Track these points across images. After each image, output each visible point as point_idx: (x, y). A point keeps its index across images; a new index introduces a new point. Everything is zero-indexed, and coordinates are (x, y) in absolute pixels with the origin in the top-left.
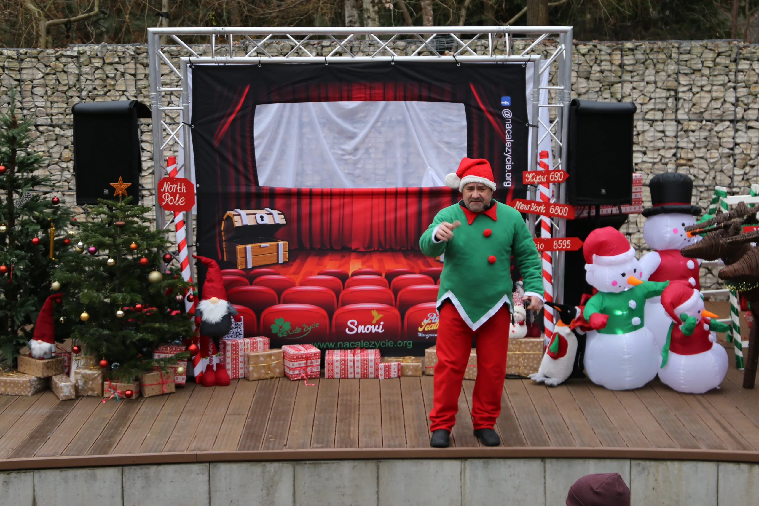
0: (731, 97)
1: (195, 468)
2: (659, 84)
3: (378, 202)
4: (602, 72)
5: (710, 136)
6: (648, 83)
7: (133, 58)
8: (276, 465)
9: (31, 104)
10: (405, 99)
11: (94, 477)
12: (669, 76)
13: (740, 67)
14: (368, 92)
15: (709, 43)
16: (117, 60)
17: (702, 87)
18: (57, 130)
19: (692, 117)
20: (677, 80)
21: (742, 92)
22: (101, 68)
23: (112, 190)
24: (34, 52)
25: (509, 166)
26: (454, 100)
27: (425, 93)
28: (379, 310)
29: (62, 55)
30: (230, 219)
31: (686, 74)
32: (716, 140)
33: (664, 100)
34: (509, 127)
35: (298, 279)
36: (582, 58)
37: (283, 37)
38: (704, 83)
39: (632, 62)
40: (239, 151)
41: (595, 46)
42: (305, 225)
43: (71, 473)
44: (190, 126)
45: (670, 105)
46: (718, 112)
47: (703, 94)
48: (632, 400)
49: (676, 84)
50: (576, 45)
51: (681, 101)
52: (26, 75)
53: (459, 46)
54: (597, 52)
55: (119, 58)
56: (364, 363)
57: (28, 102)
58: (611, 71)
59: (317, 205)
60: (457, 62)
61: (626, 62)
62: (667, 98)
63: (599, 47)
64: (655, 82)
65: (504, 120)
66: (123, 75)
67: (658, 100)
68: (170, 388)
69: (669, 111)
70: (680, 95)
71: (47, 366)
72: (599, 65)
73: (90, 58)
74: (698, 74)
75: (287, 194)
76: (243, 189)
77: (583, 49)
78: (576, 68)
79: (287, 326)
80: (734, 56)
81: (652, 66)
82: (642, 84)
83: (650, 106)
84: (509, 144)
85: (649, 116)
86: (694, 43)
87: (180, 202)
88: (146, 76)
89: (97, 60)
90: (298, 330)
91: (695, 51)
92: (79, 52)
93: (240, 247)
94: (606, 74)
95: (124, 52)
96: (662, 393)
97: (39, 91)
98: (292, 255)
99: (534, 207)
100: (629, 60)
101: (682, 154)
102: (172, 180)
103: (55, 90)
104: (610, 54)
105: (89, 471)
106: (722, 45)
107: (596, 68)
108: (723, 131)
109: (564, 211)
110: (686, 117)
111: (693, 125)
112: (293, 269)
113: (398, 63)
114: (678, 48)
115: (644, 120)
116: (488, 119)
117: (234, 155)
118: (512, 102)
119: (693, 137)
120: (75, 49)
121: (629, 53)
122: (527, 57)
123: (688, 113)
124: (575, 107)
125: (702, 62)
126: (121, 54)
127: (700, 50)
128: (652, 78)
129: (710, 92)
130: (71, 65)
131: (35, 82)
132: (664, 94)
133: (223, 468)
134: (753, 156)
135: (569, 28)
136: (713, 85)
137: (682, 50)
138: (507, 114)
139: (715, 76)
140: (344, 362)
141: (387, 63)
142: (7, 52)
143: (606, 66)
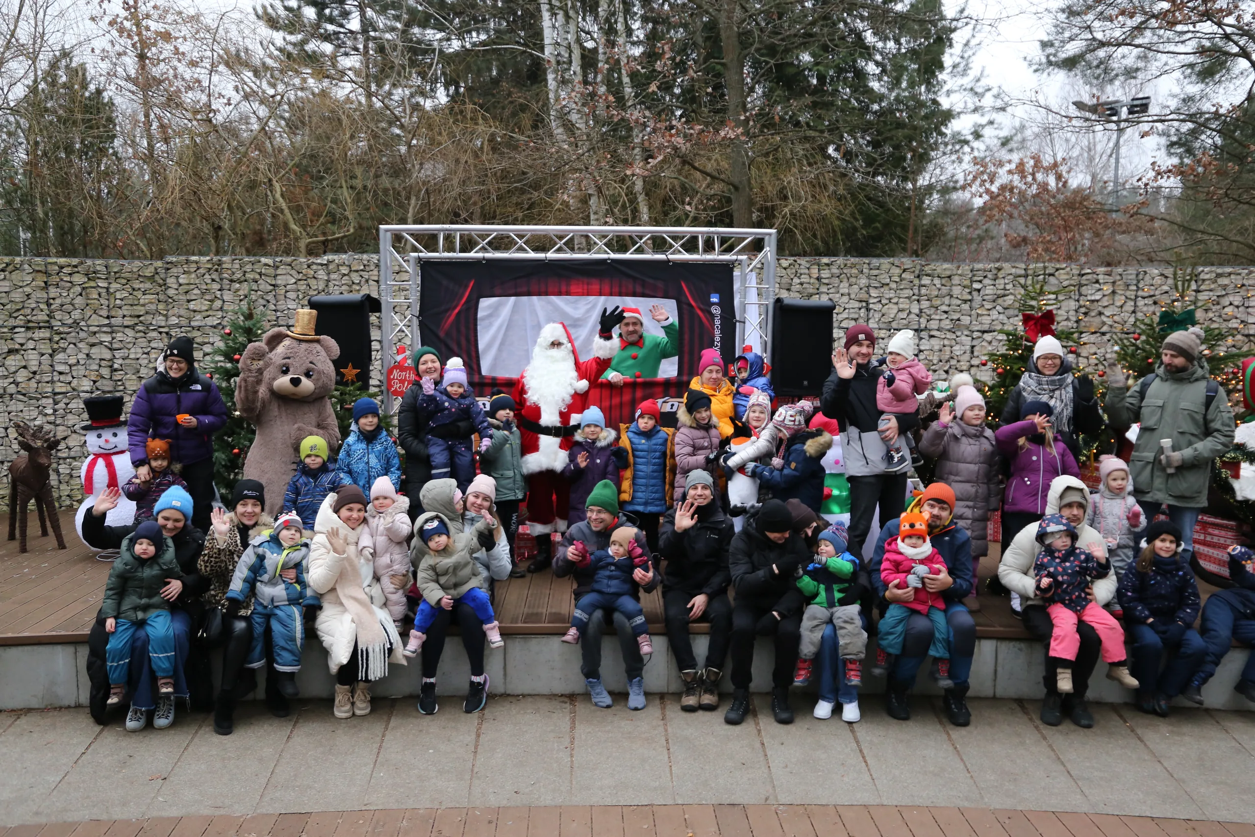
0: (915, 309)
2: (853, 296)
4: (802, 284)
6: (842, 295)
7: (377, 266)
9: (284, 307)
12: (861, 289)
13: (923, 282)
14: (586, 287)
15: (896, 261)
16: (362, 267)
17: (890, 299)
19: (882, 326)
20: (868, 293)
21: (925, 304)
22: (347, 275)
23: (343, 375)
24: (289, 259)
26: (666, 296)
27: (639, 289)
29: (313, 263)
31: (876, 288)
33: (857, 310)
34: (717, 322)
36: (784, 271)
38: (891, 295)
39: (828, 276)
40: (463, 342)
41: (795, 261)
44: (418, 318)
45: (862, 315)
47: (891, 305)
49: (867, 296)
50: (778, 260)
51: (872, 311)
52: (280, 281)
53: (671, 246)
54: (797, 266)
55: (364, 266)
57: (281, 305)
58: (809, 283)
60: (669, 261)
61: (823, 276)
62: (860, 309)
63: (798, 262)
64: (849, 294)
65: (713, 316)
66: (367, 281)
67: (852, 311)
70: (871, 306)
72: (799, 278)
73: (338, 266)
74: (886, 288)
77: (785, 263)
78: (778, 280)
80: (917, 272)
81: (846, 280)
82: (838, 295)
83: (845, 315)
84: (718, 338)
86: (882, 260)
89: (345, 268)
91: (883, 267)
92: (328, 261)
94: (805, 286)
97: (292, 295)
102: (400, 367)
104: (808, 269)
106: (907, 262)
107: (796, 280)
110: (876, 326)
113: (613, 261)
114: (869, 264)
115: (840, 328)
116: (698, 315)
117: (459, 345)
118: (720, 299)
120: (324, 259)
121: (826, 267)
122: (735, 257)
123: (878, 323)
124: (779, 304)
125: (890, 277)
126: (366, 262)
127: (888, 266)
128: (846, 291)
129: (897, 303)
130: (321, 272)
131: (289, 287)
132: (857, 305)
134: (935, 362)
135: (773, 231)
136: (899, 298)
137: (872, 266)
138: (716, 310)
139: (901, 289)
141: (604, 261)
142: (264, 260)
143: (805, 279)
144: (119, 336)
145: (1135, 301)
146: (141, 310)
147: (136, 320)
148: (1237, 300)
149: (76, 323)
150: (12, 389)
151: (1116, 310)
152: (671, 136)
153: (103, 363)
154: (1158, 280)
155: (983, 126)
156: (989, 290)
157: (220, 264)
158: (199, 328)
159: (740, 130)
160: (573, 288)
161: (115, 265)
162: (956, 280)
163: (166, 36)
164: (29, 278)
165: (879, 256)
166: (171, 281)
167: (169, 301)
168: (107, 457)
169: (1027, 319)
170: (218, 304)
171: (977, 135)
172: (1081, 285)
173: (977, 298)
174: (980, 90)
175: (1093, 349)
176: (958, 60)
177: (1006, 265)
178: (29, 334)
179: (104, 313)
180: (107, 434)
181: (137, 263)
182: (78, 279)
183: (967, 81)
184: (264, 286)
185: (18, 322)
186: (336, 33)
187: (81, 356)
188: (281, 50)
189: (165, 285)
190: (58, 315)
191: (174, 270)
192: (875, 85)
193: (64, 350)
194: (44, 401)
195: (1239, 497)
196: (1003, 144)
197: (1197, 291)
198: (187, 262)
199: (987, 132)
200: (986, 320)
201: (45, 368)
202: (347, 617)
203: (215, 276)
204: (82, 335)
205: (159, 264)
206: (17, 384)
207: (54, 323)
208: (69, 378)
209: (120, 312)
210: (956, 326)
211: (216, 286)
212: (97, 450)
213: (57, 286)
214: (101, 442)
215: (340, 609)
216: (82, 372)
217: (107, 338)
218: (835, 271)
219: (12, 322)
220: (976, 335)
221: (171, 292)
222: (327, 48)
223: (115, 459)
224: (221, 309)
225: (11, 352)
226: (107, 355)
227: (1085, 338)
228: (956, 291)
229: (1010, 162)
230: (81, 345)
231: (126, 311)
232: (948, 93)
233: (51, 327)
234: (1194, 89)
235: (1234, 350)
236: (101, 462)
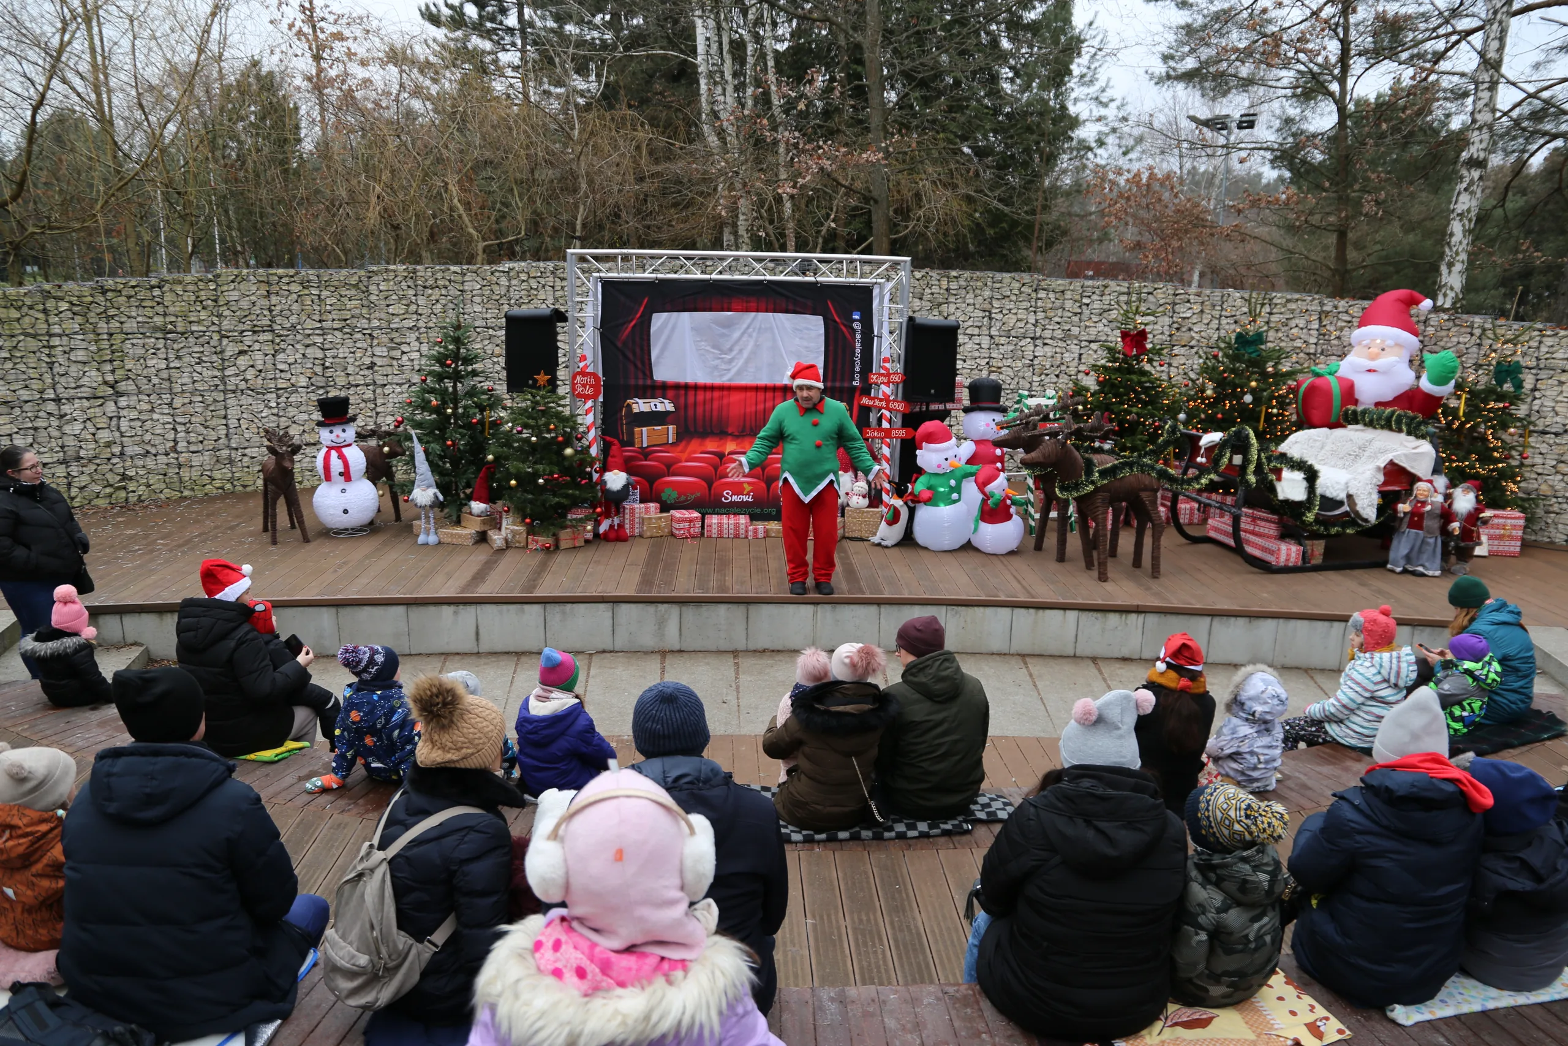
0: (1032, 319)
1: (602, 606)
2: (977, 306)
3: (751, 395)
4: (932, 294)
5: (1016, 349)
6: (968, 305)
7: (552, 273)
8: (666, 606)
9: (471, 310)
10: (773, 311)
11: (523, 611)
12: (985, 300)
13: (1039, 296)
14: (742, 305)
15: (1017, 276)
16: (539, 274)
17: (1010, 310)
18: (491, 331)
19: (1002, 333)
20: (991, 304)
21: (1041, 315)
22: (526, 281)
23: (535, 381)
24: (474, 268)
25: (857, 369)
26: (814, 313)
27: (791, 307)
28: (749, 483)
29: (496, 270)
30: (629, 406)
31: (998, 299)
32: (1020, 353)
33: (980, 319)
34: (858, 336)
35: (684, 456)
36: (917, 282)
37: (676, 258)
38: (1011, 307)
39: (956, 287)
40: (638, 350)
41: (928, 273)
42: (690, 412)
43: (505, 607)
44: (598, 329)
45: (985, 323)
46: (1022, 330)
47: (1011, 316)
48: (949, 558)
49: (990, 306)
50: (912, 272)
51: (994, 320)
52: (467, 287)
53: (819, 270)
54: (929, 278)
55: (541, 273)
56: (737, 526)
57: (468, 308)
58: (939, 294)
59: (701, 396)
60: (817, 282)
61: (952, 287)
62: (983, 318)
63: (930, 274)
64: (974, 305)
65: (854, 331)
66: (544, 287)
67: (976, 319)
68: (580, 542)
69: (984, 328)
70: (993, 315)
71: (484, 522)
72: (930, 288)
73: (518, 273)
74: (1007, 300)
75: (677, 387)
76: (641, 382)
77: (918, 275)
78: (912, 290)
79: (675, 495)
80: (1034, 286)
81: (971, 291)
82: (964, 305)
83: (970, 323)
84: (858, 351)
85: (969, 331)
86: (1005, 275)
87: (589, 391)
88: (563, 288)
89: (524, 275)
90: (683, 498)
91: (1005, 281)
92: (510, 269)
93: (637, 429)
94: (935, 296)
95: (545, 269)
96: (972, 553)
97: (477, 299)
98: (680, 436)
99: (877, 403)
100: (954, 285)
101: (994, 363)
102: (583, 373)
103: (489, 299)
104: (939, 280)
105: (518, 606)
106: (1026, 277)
107: (928, 291)
108: (1025, 346)
109: (901, 406)
110: (997, 333)
111: (1003, 340)
112: (679, 448)
113: (769, 282)
114: (992, 278)
115: (965, 334)
116: (841, 329)
117: (634, 354)
118: (861, 316)
119: (1002, 349)
120: (507, 266)
121: (954, 280)
122: (874, 280)
123: (999, 330)
124: (911, 322)
125: (1011, 290)
126: (542, 270)
127: (1009, 280)
128: (972, 301)
129: (1016, 314)
130: (503, 279)
131: (475, 292)
132: (981, 314)
133: (624, 607)
135: (909, 259)
136: (1018, 309)
137: (995, 280)
138: (857, 326)
139: (1020, 301)
140: (720, 525)
141: (761, 282)
142: (453, 268)
143: (935, 289)
144: (329, 337)
145: (1219, 319)
146: (348, 315)
147: (343, 323)
148: (1302, 323)
149: (293, 326)
150: (243, 385)
151: (1203, 327)
152: (819, 158)
153: (317, 362)
154: (1239, 302)
155: (1107, 135)
156: (1097, 305)
157: (415, 272)
158: (397, 330)
159: (881, 155)
160: (733, 305)
161: (325, 274)
162: (1068, 295)
163: (339, 37)
164: (254, 288)
165: (1001, 270)
166: (373, 288)
167: (371, 306)
168: (338, 449)
169: (1125, 335)
170: (413, 308)
171: (1101, 143)
172: (1175, 304)
173: (1086, 312)
174: (1104, 100)
175: (1183, 360)
176: (1085, 71)
177: (1112, 283)
178: (255, 337)
179: (317, 317)
180: (338, 430)
181: (344, 272)
182: (295, 288)
183: (1092, 90)
184: (454, 292)
185: (246, 327)
186: (495, 29)
187: (298, 356)
188: (443, 46)
189: (367, 291)
190: (278, 320)
191: (375, 279)
192: (1007, 87)
193: (284, 350)
194: (269, 396)
195: (1281, 497)
196: (1125, 154)
197: (1271, 314)
198: (387, 270)
199: (1111, 140)
200: (1093, 331)
201: (269, 366)
203: (410, 283)
204: (299, 337)
205: (362, 273)
206: (246, 381)
207: (276, 327)
208: (288, 376)
209: (330, 317)
210: (1067, 336)
211: (411, 292)
212: (329, 443)
213: (277, 294)
214: (333, 437)
216: (299, 370)
217: (319, 340)
218: (963, 283)
219: (241, 327)
220: (1083, 344)
221: (373, 298)
222: (487, 45)
223: (345, 451)
224: (416, 312)
225: (241, 353)
226: (320, 354)
227: (1176, 350)
228: (1068, 304)
229: (1129, 171)
230: (298, 346)
231: (335, 315)
232: (1076, 100)
233: (273, 331)
234: (1293, 112)
235: (1298, 367)
236: (334, 454)
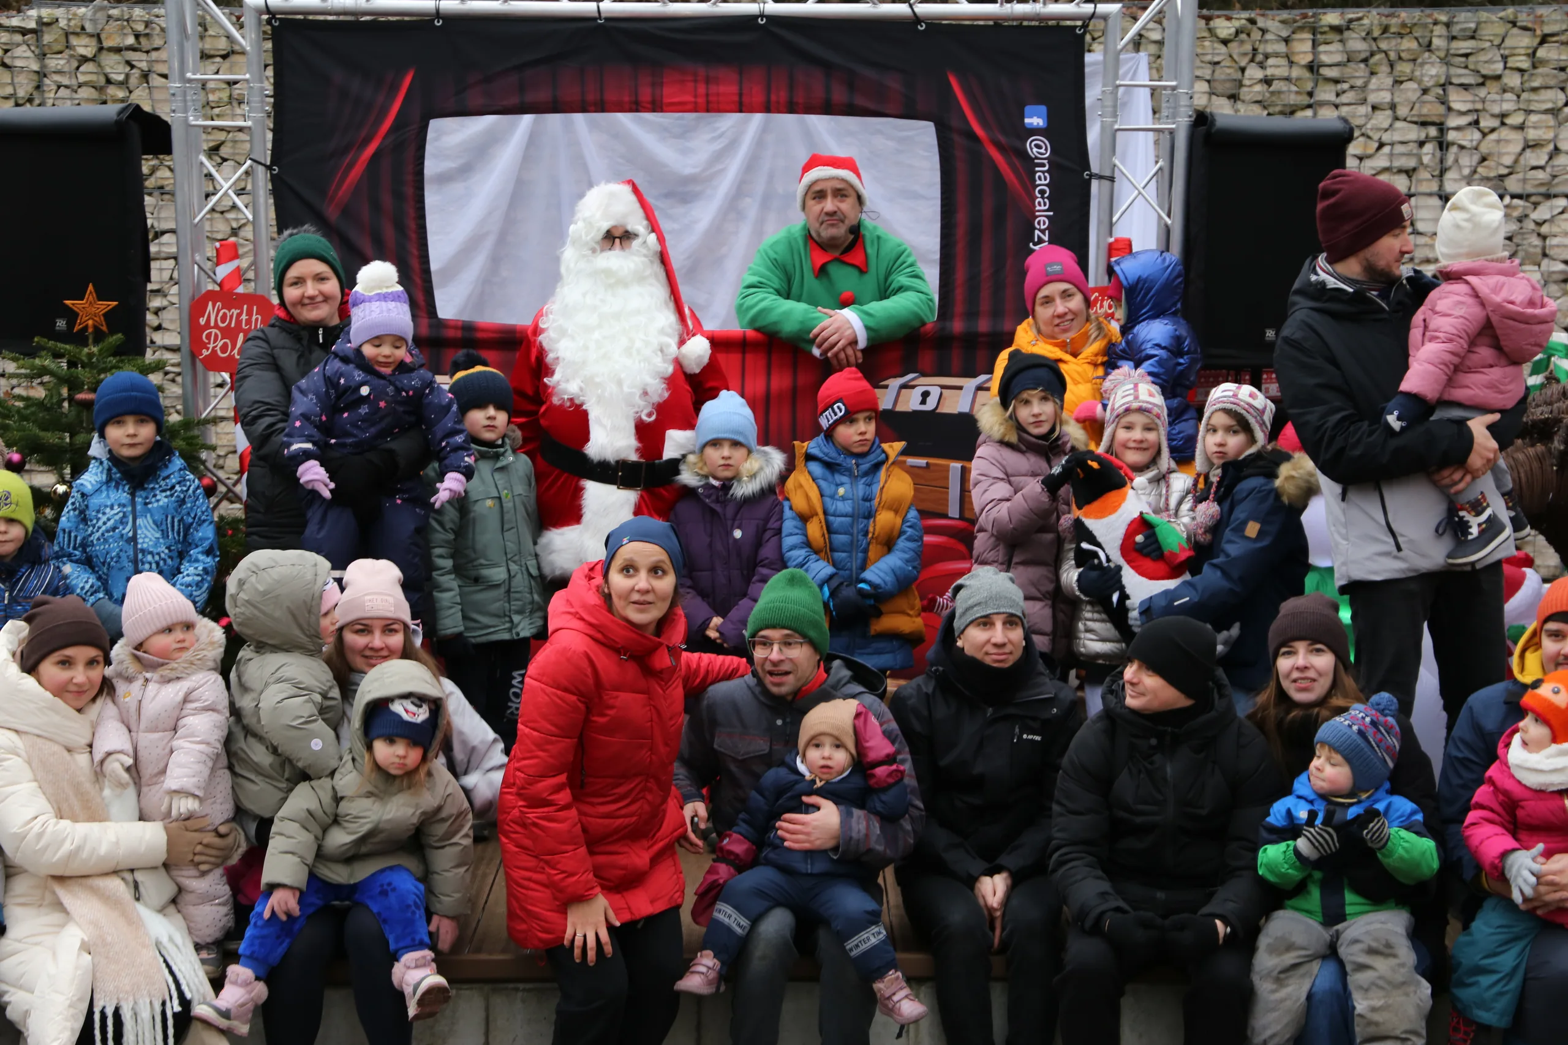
2: (1402, 111)
4: (1267, 81)
5: (1521, 232)
6: (1374, 108)
10: (792, 108)
12: (1425, 91)
14: (702, 89)
15: (1524, 17)
16: (130, 40)
17: (1503, 116)
20: (1443, 101)
22: (93, 59)
26: (909, 113)
27: (839, 95)
31: (1465, 87)
32: (1536, 241)
33: (1413, 147)
34: (1042, 180)
36: (1223, 49)
38: (1507, 107)
39: (1338, 58)
41: (1252, 22)
44: (269, 168)
45: (1426, 159)
46: (1540, 175)
47: (1504, 133)
49: (1442, 109)
50: (1208, 19)
51: (1454, 149)
54: (1256, 35)
55: (137, 36)
58: (1287, 79)
60: (917, 19)
61: (1325, 59)
62: (1421, 144)
63: (1261, 22)
64: (1393, 107)
65: (1030, 163)
66: (145, 76)
67: (1399, 149)
69: (1424, 175)
70: (1451, 136)
72: (1262, 66)
73: (67, 35)
74: (1493, 87)
77: (1224, 27)
78: (1207, 73)
81: (1385, 69)
82: (1363, 110)
83: (1381, 161)
86: (1484, 15)
89: (85, 40)
91: (1487, 32)
92: (40, 21)
94: (1276, 86)
95: (147, 24)
104: (1287, 41)
106: (1553, 18)
107: (1254, 73)
108: (1551, 220)
113: (775, 20)
114: (1448, 25)
116: (991, 160)
118: (1050, 118)
120: (32, 14)
121: (1332, 36)
122: (1090, 8)
124: (1203, 128)
125: (1505, 58)
126: (140, 27)
127: (1500, 29)
128: (1385, 97)
129: (1521, 127)
130: (22, 51)
132: (1414, 133)
136: (1528, 112)
137: (1455, 30)
138: (1039, 149)
139: (1534, 90)
143: (1276, 68)
160: (669, 93)
202: (73, 936)
215: (56, 917)
